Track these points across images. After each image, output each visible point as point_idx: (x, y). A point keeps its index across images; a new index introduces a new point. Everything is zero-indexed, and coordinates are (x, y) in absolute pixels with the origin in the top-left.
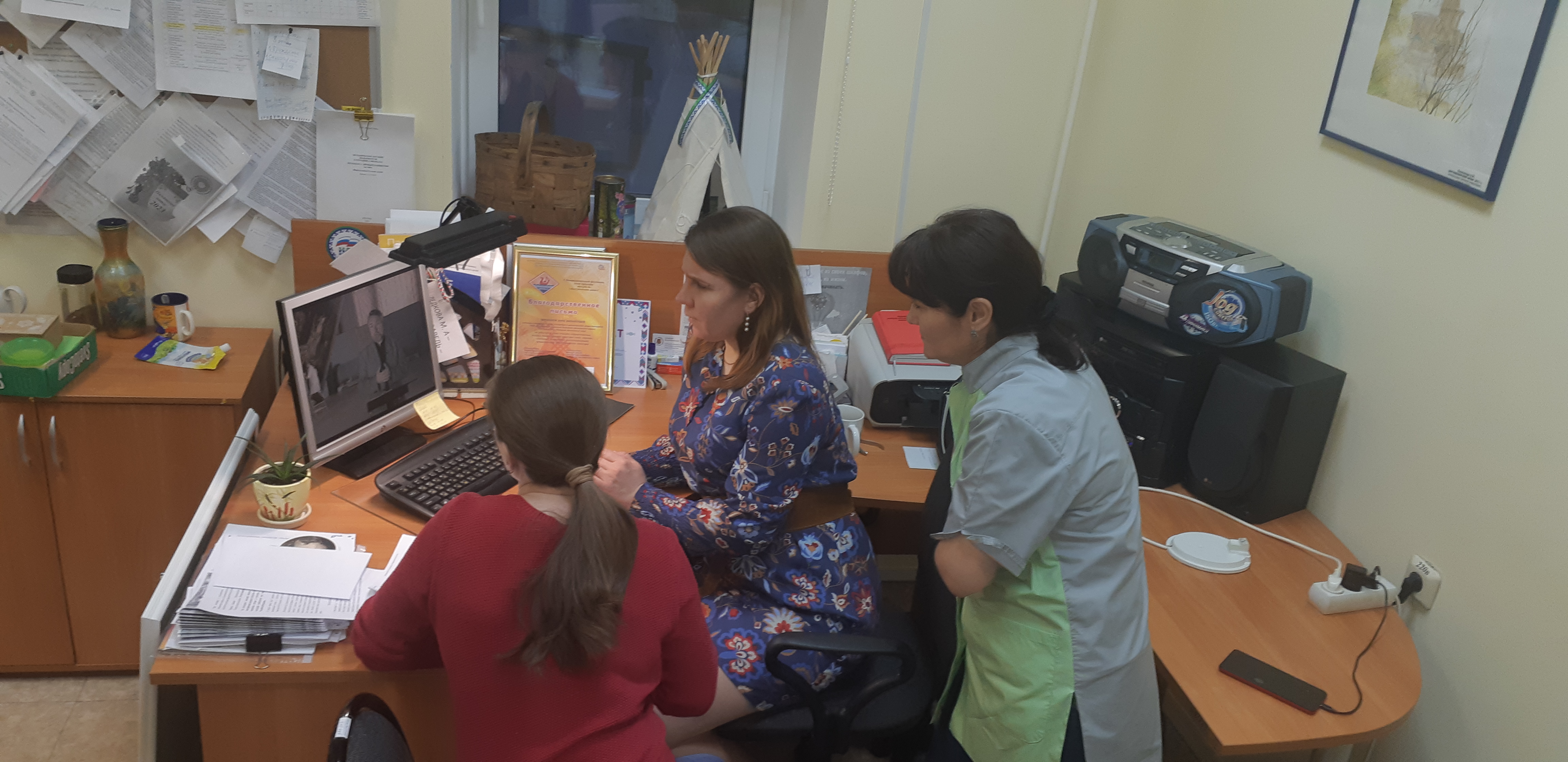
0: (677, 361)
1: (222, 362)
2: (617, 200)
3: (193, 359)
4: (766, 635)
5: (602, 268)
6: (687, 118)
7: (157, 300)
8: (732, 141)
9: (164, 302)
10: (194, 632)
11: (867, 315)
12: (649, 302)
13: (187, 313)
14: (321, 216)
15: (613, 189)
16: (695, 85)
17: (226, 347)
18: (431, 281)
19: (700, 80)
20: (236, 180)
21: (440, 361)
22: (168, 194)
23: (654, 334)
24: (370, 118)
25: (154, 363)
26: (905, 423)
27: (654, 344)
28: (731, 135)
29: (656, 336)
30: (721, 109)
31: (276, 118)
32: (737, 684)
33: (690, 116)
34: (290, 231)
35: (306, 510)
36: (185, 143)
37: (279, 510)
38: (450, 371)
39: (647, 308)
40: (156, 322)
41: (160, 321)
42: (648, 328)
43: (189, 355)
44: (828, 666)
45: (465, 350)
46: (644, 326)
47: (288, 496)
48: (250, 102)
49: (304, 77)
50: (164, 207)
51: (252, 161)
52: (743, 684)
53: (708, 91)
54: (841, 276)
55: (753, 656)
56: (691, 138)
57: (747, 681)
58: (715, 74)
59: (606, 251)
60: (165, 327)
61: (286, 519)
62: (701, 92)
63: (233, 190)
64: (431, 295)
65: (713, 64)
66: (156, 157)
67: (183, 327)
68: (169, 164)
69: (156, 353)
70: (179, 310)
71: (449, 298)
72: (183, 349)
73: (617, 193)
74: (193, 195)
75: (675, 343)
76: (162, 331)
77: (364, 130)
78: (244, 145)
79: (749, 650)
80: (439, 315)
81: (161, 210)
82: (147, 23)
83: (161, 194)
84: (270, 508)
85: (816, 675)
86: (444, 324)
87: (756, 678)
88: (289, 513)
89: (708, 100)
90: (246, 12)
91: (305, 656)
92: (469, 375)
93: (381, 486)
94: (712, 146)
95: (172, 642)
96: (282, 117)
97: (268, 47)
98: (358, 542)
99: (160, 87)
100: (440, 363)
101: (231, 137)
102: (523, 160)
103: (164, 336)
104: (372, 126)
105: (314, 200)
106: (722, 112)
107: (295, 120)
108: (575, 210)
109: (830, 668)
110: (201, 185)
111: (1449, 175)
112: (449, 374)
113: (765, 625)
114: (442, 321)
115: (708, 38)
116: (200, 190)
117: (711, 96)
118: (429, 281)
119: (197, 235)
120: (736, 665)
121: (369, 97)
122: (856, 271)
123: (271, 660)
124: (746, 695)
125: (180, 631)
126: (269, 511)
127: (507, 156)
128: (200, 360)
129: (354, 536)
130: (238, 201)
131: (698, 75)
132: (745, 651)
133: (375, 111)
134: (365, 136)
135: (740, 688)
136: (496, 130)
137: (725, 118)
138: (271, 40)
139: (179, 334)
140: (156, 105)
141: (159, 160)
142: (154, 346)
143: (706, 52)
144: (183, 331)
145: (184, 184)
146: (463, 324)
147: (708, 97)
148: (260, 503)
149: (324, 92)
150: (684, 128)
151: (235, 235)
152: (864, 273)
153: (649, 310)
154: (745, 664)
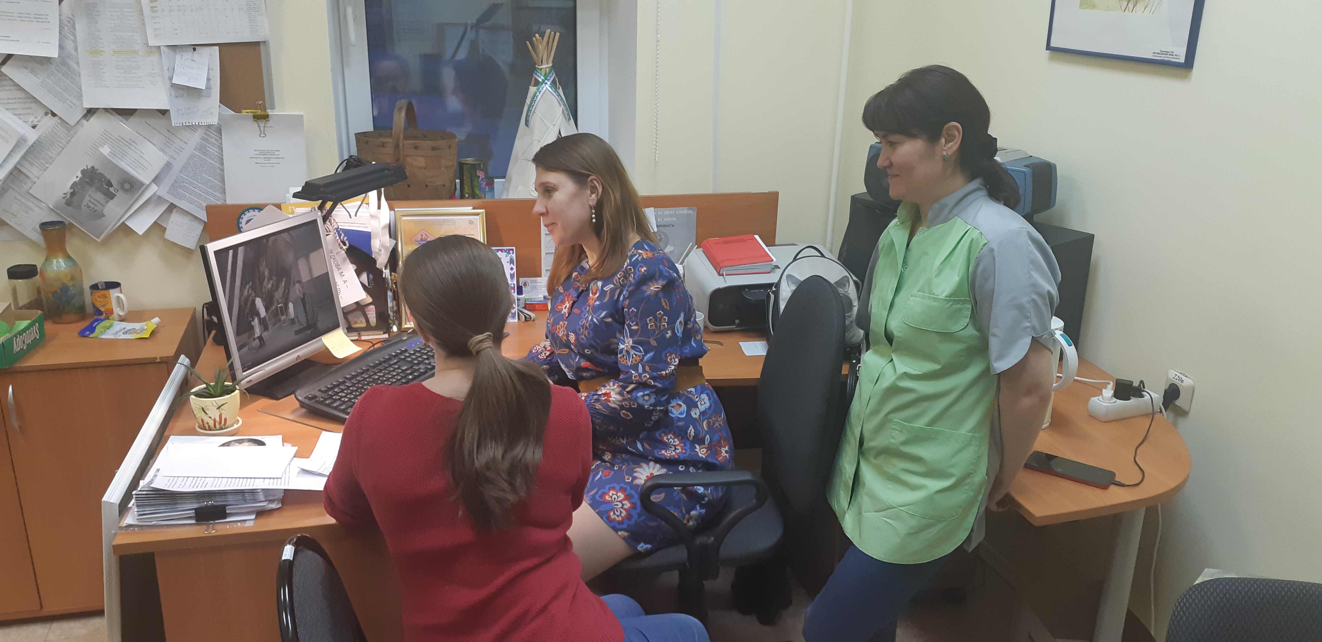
0: (543, 299)
1: (153, 333)
2: (479, 176)
3: (128, 332)
4: (637, 486)
5: (471, 222)
6: (531, 103)
7: (95, 287)
8: (570, 119)
9: (100, 288)
10: (148, 510)
11: (696, 246)
12: (514, 248)
13: (120, 295)
14: (229, 201)
15: (474, 167)
16: (534, 75)
17: (156, 320)
18: (329, 234)
19: (539, 71)
20: (156, 180)
21: (342, 306)
22: (100, 197)
23: (520, 279)
24: (266, 117)
25: (96, 337)
26: (738, 325)
27: (522, 287)
28: (568, 114)
29: (522, 280)
30: (558, 93)
31: (187, 124)
32: (616, 530)
33: (533, 100)
34: (206, 221)
35: (238, 421)
36: (110, 152)
37: (215, 421)
38: (350, 317)
39: (513, 253)
40: (94, 306)
41: (98, 305)
42: (515, 270)
43: (125, 330)
44: (694, 508)
45: (361, 295)
46: (512, 269)
47: (222, 407)
48: (164, 112)
49: (208, 88)
50: (95, 208)
51: (169, 163)
52: (621, 530)
53: (546, 79)
54: (671, 216)
55: (627, 505)
56: (536, 120)
57: (625, 526)
58: (550, 65)
59: (474, 209)
60: (103, 310)
61: (221, 429)
62: (540, 80)
63: (154, 188)
64: (330, 248)
65: (548, 57)
66: (87, 166)
67: (118, 309)
68: (98, 170)
69: (96, 330)
70: (114, 293)
71: (345, 247)
72: (119, 326)
73: (478, 171)
74: (120, 195)
75: (539, 284)
76: (100, 313)
77: (262, 129)
78: (161, 150)
79: (624, 500)
80: (338, 266)
81: (93, 210)
82: (73, 52)
83: (93, 196)
84: (206, 419)
85: (684, 517)
86: (342, 274)
87: (632, 522)
88: (223, 423)
89: (547, 86)
90: (156, 36)
91: (247, 521)
92: (367, 321)
93: (300, 398)
94: (554, 124)
95: (130, 519)
96: (192, 123)
97: (176, 65)
98: (284, 441)
99: (87, 105)
100: (342, 308)
101: (150, 144)
102: (397, 146)
103: (103, 317)
104: (268, 124)
105: (224, 193)
106: (559, 95)
107: (203, 124)
108: (444, 186)
109: (696, 510)
110: (127, 186)
111: (1154, 56)
112: (350, 321)
113: (635, 478)
114: (340, 271)
115: (542, 35)
116: (126, 191)
117: (549, 83)
118: (327, 235)
119: (125, 230)
120: (614, 513)
121: (264, 101)
122: (684, 211)
123: (218, 527)
124: (624, 538)
125: (136, 510)
126: (205, 422)
127: (383, 145)
128: (135, 333)
129: (281, 436)
130: (160, 197)
131: (537, 66)
132: (620, 502)
133: (270, 112)
134: (263, 134)
135: (620, 533)
136: (372, 129)
137: (562, 99)
138: (178, 57)
139: (115, 314)
140: (84, 121)
141: (89, 167)
142: (94, 325)
143: (541, 47)
144: (117, 311)
145: (111, 186)
146: (358, 273)
147: (546, 83)
148: (197, 416)
149: (226, 99)
150: (529, 111)
151: (158, 227)
152: (691, 211)
153: (514, 256)
154: (621, 512)
